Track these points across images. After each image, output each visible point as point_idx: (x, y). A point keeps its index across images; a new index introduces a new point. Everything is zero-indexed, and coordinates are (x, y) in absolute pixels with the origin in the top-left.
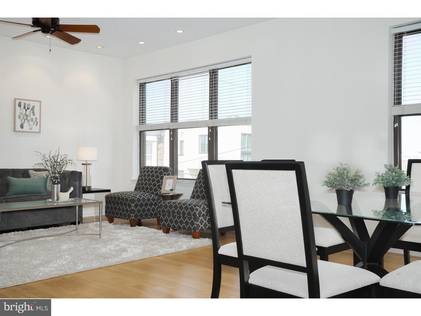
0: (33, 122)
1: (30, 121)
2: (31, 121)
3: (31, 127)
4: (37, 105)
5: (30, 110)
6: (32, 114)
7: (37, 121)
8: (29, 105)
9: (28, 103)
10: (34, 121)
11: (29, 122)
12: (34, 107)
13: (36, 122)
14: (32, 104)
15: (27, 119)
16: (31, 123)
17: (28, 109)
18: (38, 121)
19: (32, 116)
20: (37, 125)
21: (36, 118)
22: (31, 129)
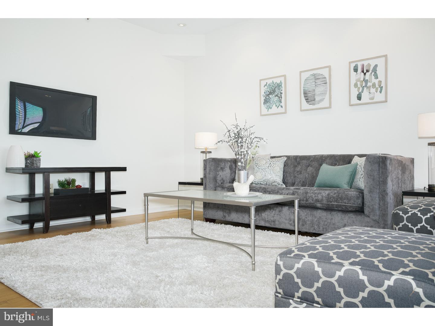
0: (375, 88)
1: (371, 87)
2: (373, 88)
3: (371, 96)
4: (381, 63)
5: (370, 72)
6: (373, 77)
7: (380, 85)
8: (369, 65)
9: (367, 64)
10: (377, 86)
11: (370, 90)
12: (376, 66)
13: (380, 87)
14: (373, 63)
15: (366, 86)
16: (373, 90)
17: (367, 71)
18: (383, 84)
19: (374, 80)
20: (381, 92)
21: (380, 82)
22: (372, 98)
